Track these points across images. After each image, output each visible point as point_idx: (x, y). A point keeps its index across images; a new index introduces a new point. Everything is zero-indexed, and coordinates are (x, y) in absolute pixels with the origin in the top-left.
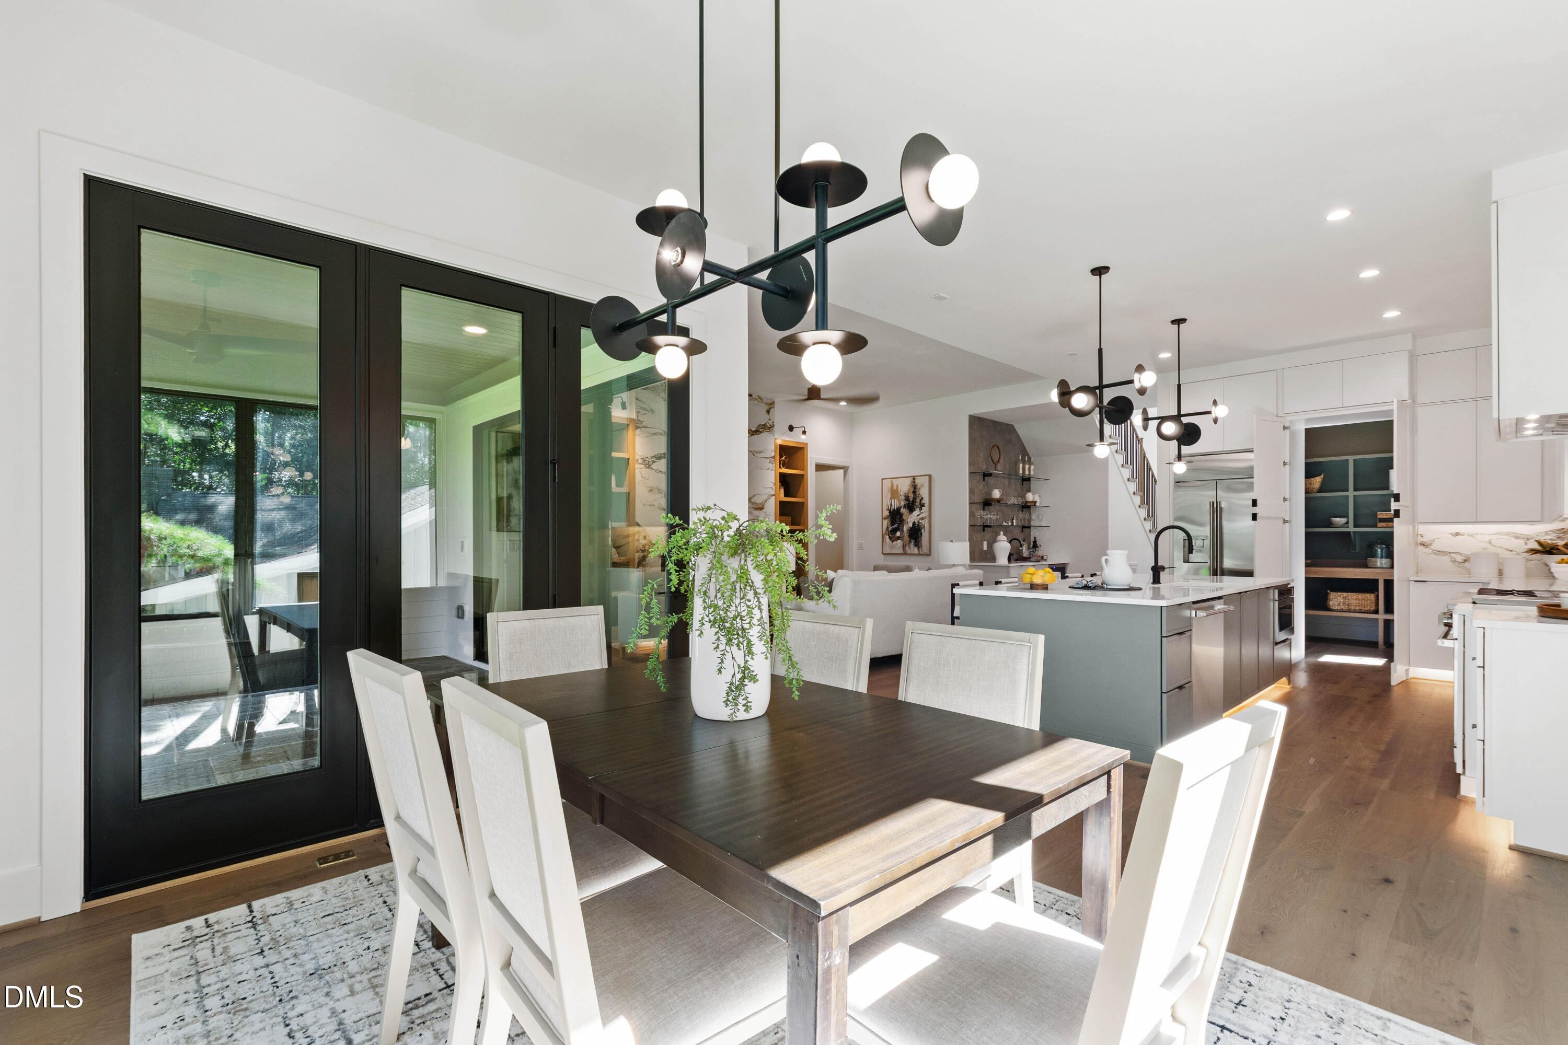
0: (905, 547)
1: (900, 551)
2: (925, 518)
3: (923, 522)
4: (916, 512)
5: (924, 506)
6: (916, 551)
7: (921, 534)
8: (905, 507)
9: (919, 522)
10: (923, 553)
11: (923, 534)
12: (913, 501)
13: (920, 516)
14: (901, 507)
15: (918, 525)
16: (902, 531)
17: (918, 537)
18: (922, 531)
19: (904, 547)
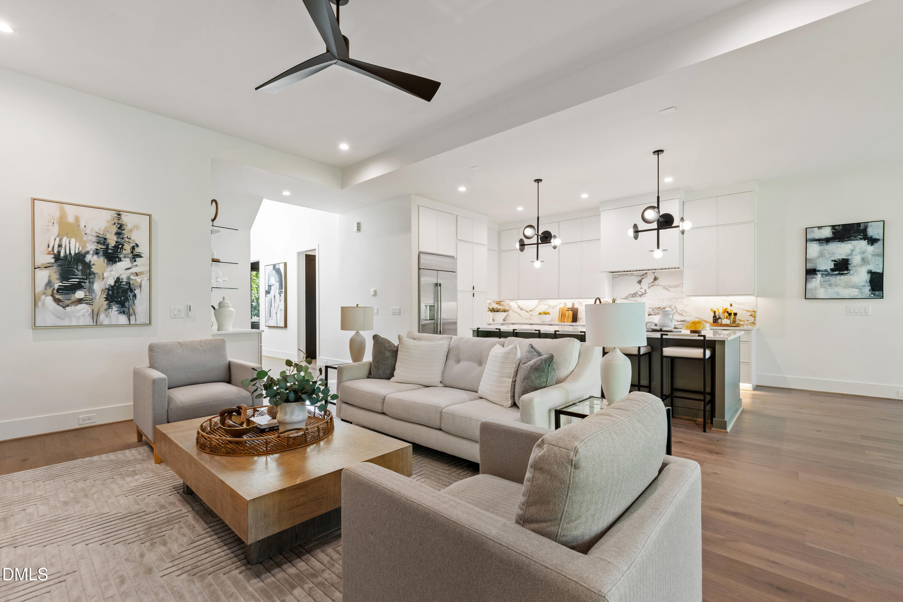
0: (98, 315)
1: (88, 321)
2: (142, 273)
3: (138, 279)
4: (125, 263)
5: (139, 256)
6: (123, 319)
7: (135, 296)
8: (97, 252)
9: (129, 278)
10: (138, 322)
11: (138, 296)
12: (116, 247)
13: (134, 270)
14: (88, 253)
15: (128, 283)
16: (91, 290)
17: (127, 299)
18: (137, 292)
19: (95, 315)
